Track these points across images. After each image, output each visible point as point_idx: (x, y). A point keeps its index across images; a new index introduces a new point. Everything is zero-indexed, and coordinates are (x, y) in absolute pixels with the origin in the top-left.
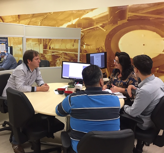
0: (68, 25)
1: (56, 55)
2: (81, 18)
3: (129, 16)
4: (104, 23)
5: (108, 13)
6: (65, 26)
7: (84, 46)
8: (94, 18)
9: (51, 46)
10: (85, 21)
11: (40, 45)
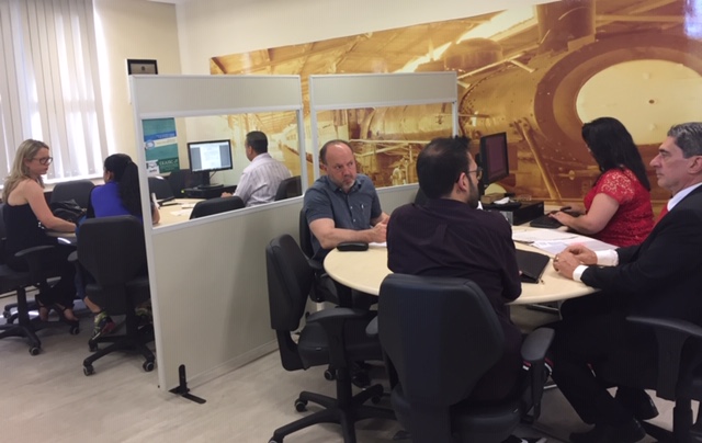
0: (421, 66)
1: (389, 152)
2: (458, 42)
3: (600, 25)
4: (527, 49)
5: (536, 22)
6: (411, 67)
7: (474, 120)
8: (496, 39)
9: (371, 129)
10: (468, 50)
11: (340, 128)
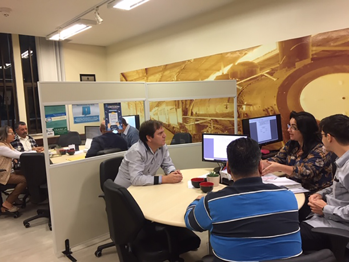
0: (217, 77)
1: (201, 123)
2: (236, 64)
3: (314, 52)
4: (273, 67)
5: (278, 51)
6: (212, 78)
7: (244, 107)
8: (256, 62)
9: (193, 111)
10: (241, 68)
11: (178, 110)
